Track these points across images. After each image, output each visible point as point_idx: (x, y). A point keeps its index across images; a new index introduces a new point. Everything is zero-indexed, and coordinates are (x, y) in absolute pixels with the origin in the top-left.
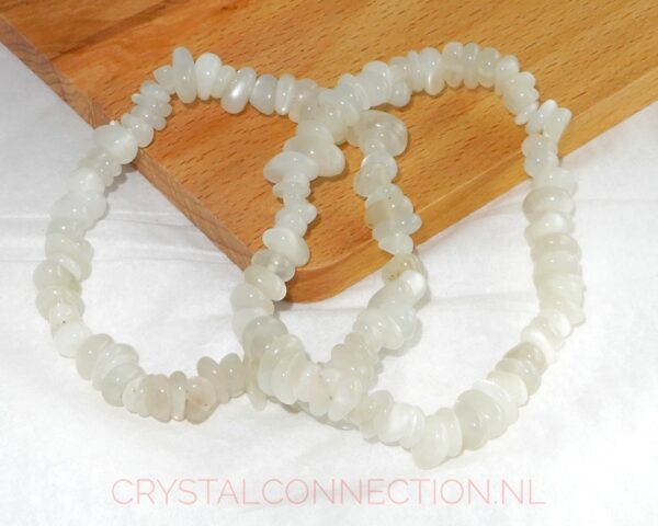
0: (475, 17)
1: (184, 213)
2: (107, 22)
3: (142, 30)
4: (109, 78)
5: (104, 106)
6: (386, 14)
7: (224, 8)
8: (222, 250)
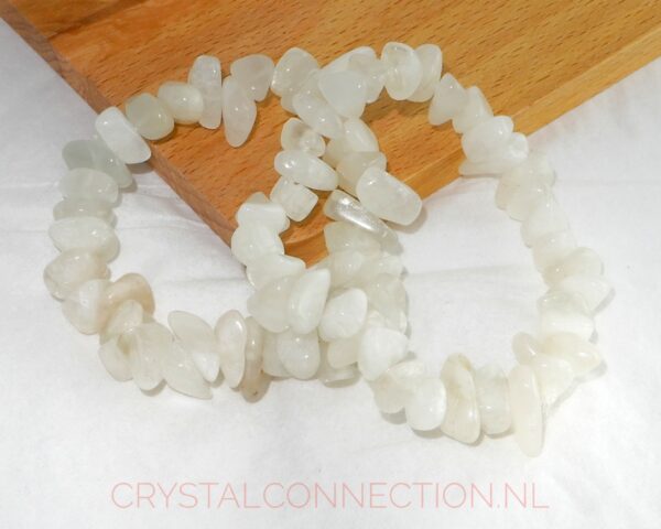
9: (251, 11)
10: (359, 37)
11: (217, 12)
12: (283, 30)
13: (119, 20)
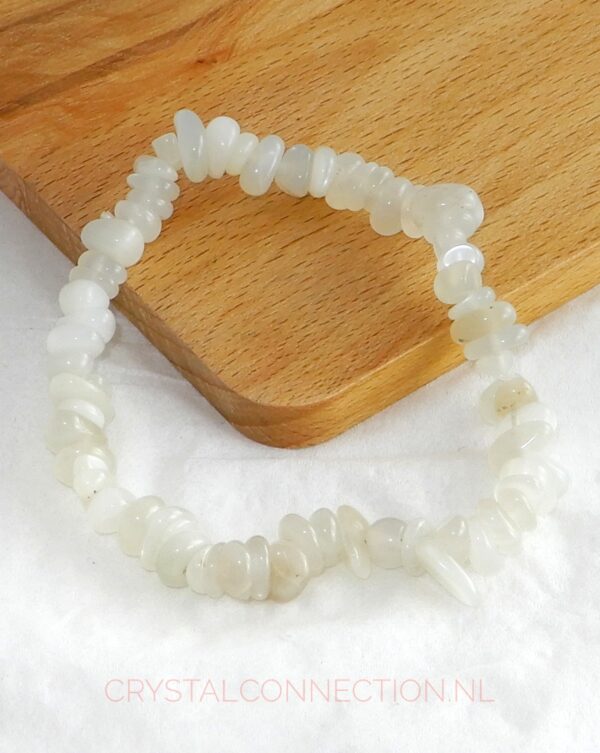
0: (524, 79)
1: (139, 328)
2: (47, 76)
3: (92, 89)
4: (47, 149)
5: (39, 187)
6: (409, 73)
7: (200, 62)
8: (185, 377)
9: (255, 88)
10: (401, 126)
11: (205, 90)
12: (296, 116)
13: (70, 100)
